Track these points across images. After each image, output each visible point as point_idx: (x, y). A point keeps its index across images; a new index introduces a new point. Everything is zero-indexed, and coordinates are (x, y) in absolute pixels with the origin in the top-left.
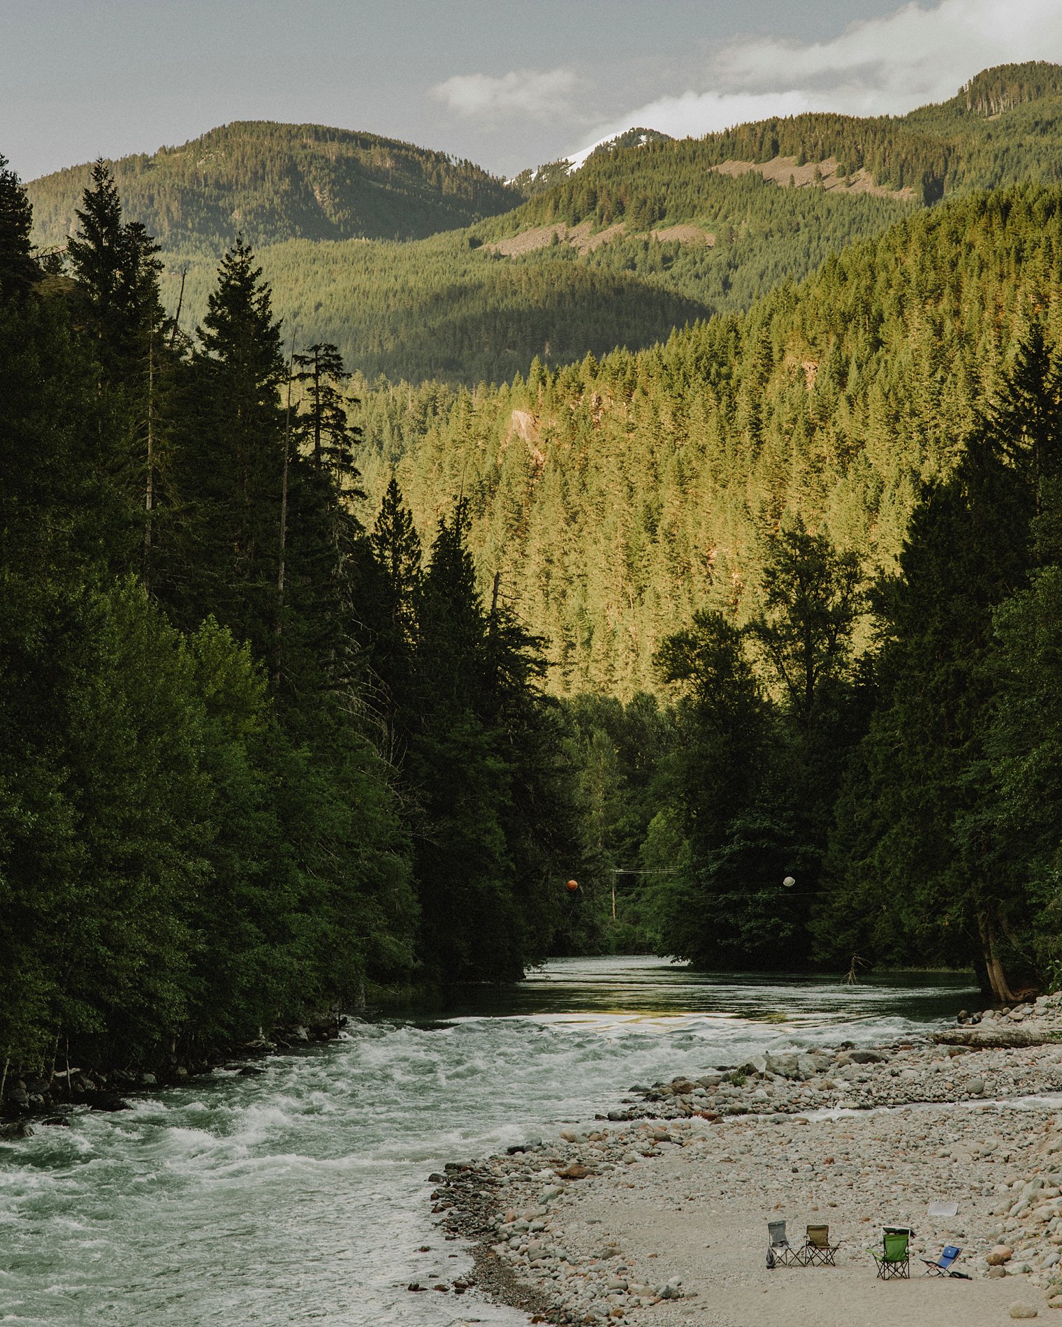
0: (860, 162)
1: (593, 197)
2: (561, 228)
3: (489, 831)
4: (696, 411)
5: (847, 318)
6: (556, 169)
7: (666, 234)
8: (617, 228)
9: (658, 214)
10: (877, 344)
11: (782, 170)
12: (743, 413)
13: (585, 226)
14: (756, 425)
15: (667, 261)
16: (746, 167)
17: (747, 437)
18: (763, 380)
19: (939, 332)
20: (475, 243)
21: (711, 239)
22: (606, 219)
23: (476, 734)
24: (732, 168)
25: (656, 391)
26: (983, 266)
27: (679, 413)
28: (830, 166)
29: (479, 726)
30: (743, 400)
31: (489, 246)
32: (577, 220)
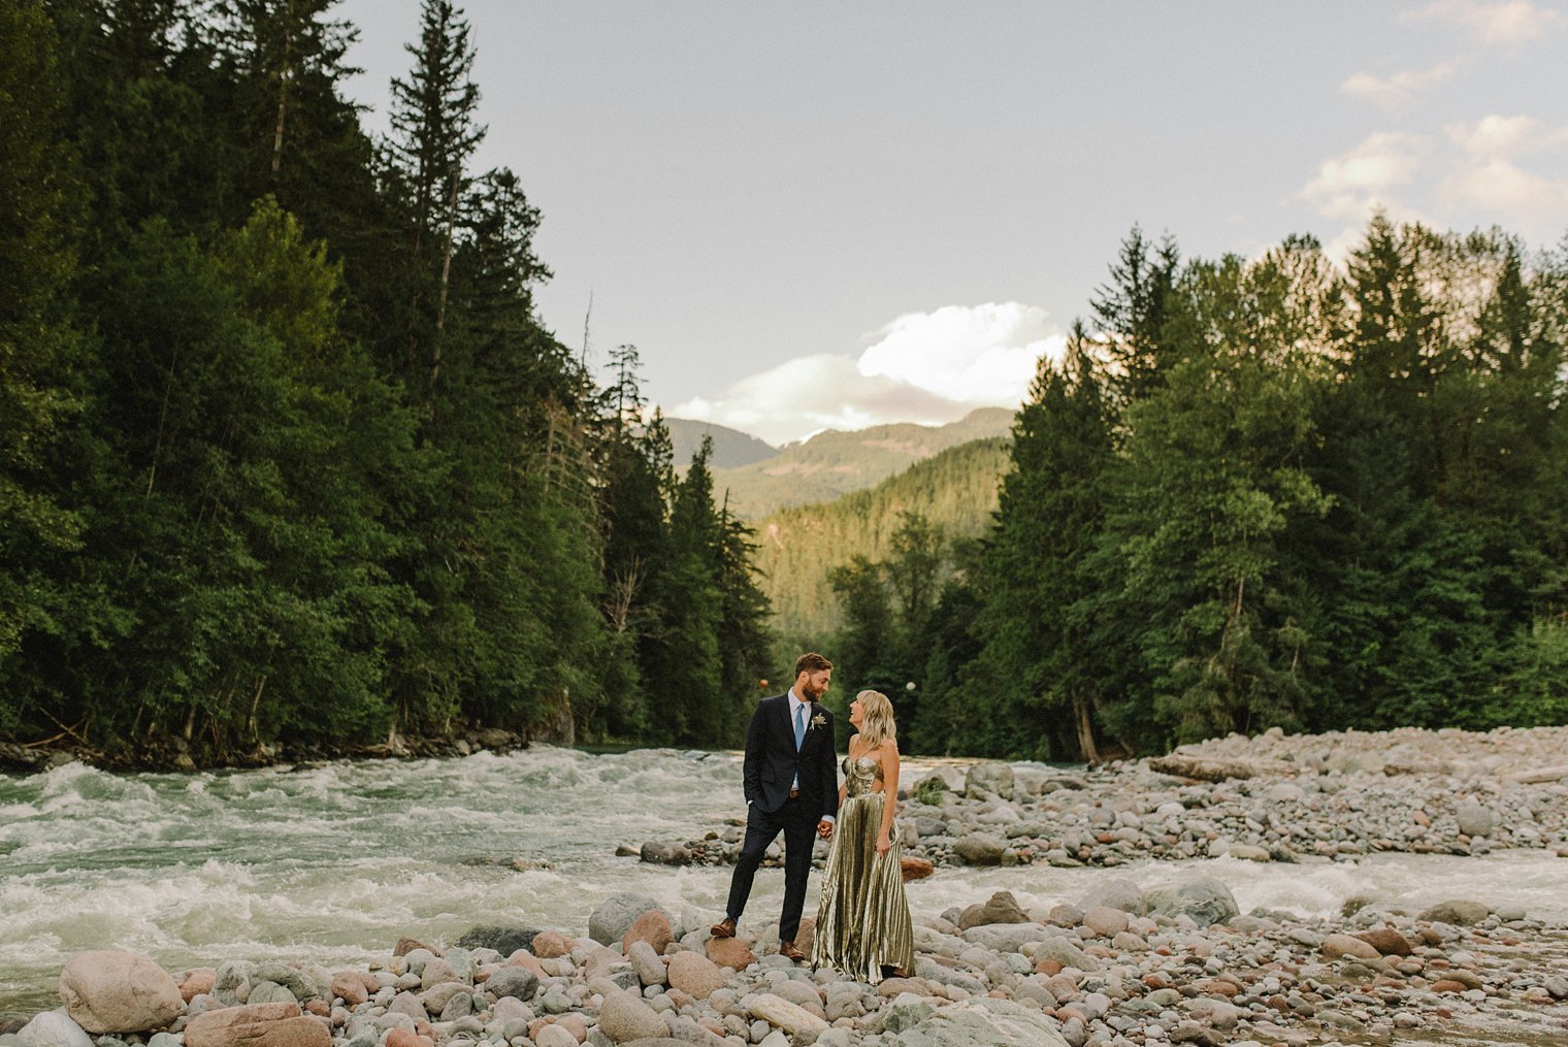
0: (922, 442)
1: (810, 452)
2: (796, 465)
3: (705, 639)
4: (850, 527)
5: (920, 489)
6: (797, 443)
7: (840, 469)
8: (819, 466)
9: (837, 461)
10: (931, 501)
11: (890, 444)
12: (872, 527)
13: (806, 464)
14: (877, 533)
15: (840, 480)
16: (876, 443)
17: (873, 538)
18: (881, 515)
19: (959, 495)
20: (760, 470)
21: (858, 472)
22: (815, 462)
23: (700, 572)
24: (869, 443)
25: (834, 519)
26: (980, 469)
27: (843, 529)
28: (909, 444)
29: (704, 567)
30: (871, 522)
31: (767, 472)
32: (803, 462)
